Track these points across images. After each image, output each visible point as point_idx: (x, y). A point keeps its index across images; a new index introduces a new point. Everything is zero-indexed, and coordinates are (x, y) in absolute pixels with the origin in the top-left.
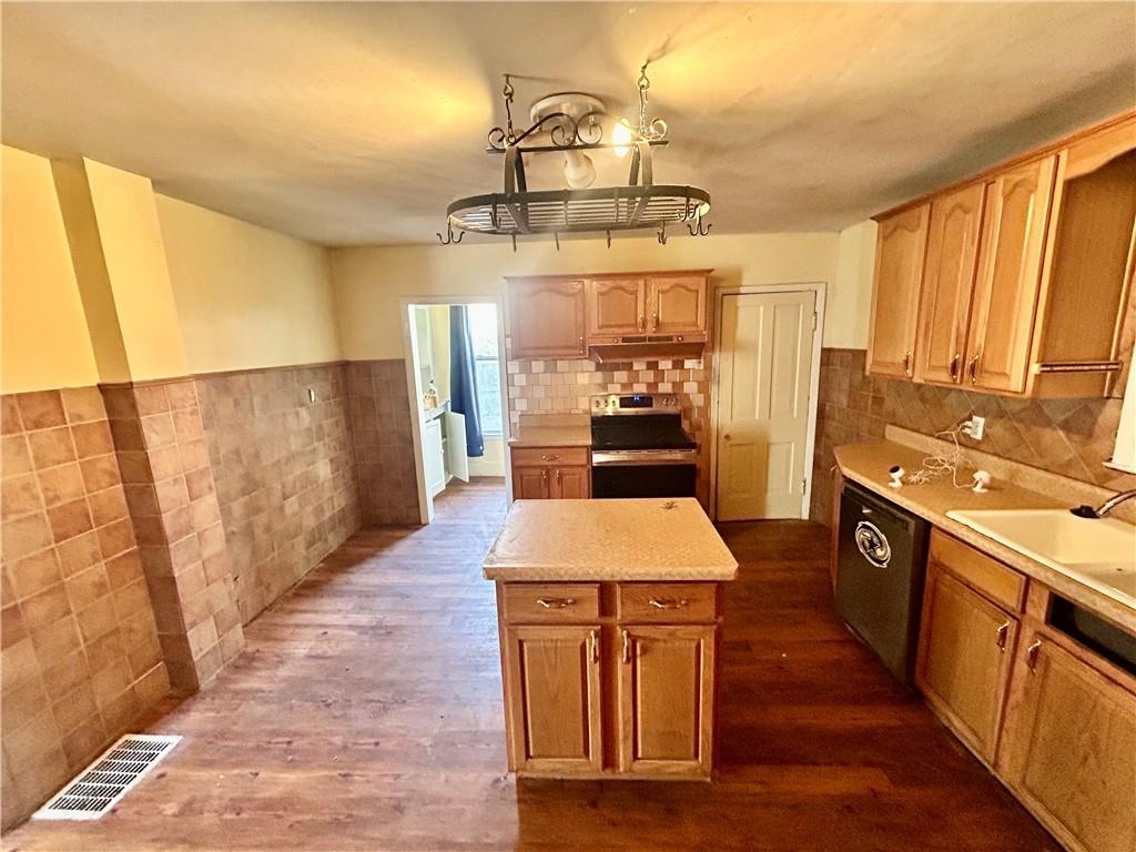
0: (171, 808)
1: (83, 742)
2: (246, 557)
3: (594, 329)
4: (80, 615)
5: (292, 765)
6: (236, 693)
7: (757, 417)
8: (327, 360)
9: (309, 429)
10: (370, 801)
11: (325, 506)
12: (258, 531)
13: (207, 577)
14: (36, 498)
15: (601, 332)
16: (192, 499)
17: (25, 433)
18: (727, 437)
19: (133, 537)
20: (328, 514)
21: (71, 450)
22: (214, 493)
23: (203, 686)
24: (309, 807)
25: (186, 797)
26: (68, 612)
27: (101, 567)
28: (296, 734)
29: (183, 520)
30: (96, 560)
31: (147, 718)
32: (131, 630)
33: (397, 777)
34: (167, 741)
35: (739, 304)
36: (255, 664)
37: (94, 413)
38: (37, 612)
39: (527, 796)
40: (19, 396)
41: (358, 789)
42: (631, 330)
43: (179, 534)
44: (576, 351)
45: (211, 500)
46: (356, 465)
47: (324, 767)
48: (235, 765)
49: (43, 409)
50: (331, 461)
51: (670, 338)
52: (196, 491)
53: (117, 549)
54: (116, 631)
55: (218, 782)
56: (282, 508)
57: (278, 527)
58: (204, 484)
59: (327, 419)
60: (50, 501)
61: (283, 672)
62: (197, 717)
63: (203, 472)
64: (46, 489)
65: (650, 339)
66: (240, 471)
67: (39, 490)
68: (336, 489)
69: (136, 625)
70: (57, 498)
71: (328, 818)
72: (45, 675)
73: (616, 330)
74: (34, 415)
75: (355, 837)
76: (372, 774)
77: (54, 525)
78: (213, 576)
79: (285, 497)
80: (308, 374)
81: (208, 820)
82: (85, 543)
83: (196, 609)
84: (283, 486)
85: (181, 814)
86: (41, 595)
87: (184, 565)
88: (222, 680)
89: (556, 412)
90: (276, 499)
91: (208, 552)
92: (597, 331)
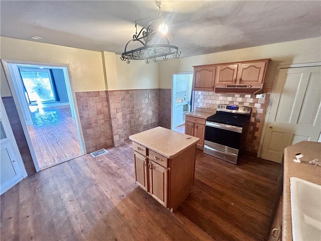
0: (100, 160)
1: (98, 147)
2: (129, 127)
3: (217, 82)
4: (99, 127)
5: (115, 163)
6: (118, 149)
7: (289, 122)
8: (155, 88)
9: (147, 103)
10: (118, 174)
11: (150, 121)
12: (132, 123)
13: (118, 127)
14: (95, 108)
15: (219, 83)
16: (117, 113)
17: (94, 98)
18: (271, 127)
19: (108, 117)
20: (150, 123)
21: (100, 101)
22: (121, 113)
23: (115, 146)
24: (112, 170)
25: (102, 160)
26: (98, 126)
27: (103, 121)
28: (119, 159)
29: (114, 116)
30: (102, 120)
31: (107, 147)
32: (106, 132)
33: (124, 173)
34: (107, 151)
35: (288, 72)
36: (124, 146)
37: (104, 95)
38: (94, 125)
39: (137, 189)
40: (94, 92)
41: (118, 171)
42: (231, 83)
43: (114, 118)
44: (211, 89)
45: (121, 114)
46: (160, 114)
47: (118, 165)
48: (110, 159)
49: (96, 94)
50: (153, 111)
51: (246, 86)
52: (118, 112)
53: (106, 119)
54: (104, 132)
55: (106, 160)
56: (138, 119)
57: (137, 122)
58: (119, 110)
59: (153, 101)
60: (97, 109)
61: (126, 149)
62: (111, 150)
63: (120, 108)
64: (96, 107)
65: (238, 86)
66: (129, 109)
67: (95, 106)
68: (153, 118)
69: (107, 132)
70: (97, 108)
71: (112, 173)
72: (94, 134)
73: (225, 83)
74: (96, 95)
75: (112, 177)
76: (122, 171)
77: (97, 112)
78: (119, 128)
79: (139, 117)
80: (149, 91)
81: (102, 164)
82: (101, 117)
83: (115, 132)
84: (139, 114)
85: (100, 162)
86: (94, 123)
87: (114, 124)
88: (118, 146)
89: (207, 108)
90: (137, 117)
91: (119, 123)
92: (218, 83)
